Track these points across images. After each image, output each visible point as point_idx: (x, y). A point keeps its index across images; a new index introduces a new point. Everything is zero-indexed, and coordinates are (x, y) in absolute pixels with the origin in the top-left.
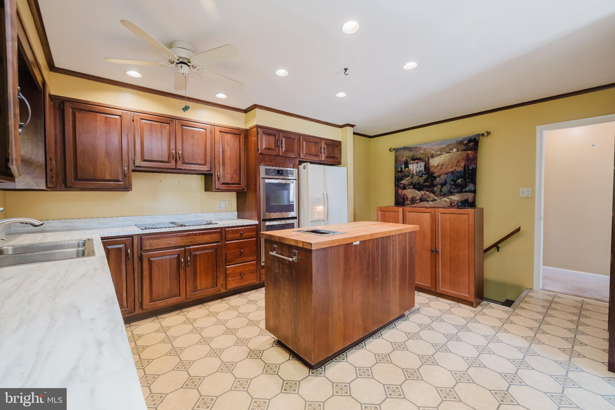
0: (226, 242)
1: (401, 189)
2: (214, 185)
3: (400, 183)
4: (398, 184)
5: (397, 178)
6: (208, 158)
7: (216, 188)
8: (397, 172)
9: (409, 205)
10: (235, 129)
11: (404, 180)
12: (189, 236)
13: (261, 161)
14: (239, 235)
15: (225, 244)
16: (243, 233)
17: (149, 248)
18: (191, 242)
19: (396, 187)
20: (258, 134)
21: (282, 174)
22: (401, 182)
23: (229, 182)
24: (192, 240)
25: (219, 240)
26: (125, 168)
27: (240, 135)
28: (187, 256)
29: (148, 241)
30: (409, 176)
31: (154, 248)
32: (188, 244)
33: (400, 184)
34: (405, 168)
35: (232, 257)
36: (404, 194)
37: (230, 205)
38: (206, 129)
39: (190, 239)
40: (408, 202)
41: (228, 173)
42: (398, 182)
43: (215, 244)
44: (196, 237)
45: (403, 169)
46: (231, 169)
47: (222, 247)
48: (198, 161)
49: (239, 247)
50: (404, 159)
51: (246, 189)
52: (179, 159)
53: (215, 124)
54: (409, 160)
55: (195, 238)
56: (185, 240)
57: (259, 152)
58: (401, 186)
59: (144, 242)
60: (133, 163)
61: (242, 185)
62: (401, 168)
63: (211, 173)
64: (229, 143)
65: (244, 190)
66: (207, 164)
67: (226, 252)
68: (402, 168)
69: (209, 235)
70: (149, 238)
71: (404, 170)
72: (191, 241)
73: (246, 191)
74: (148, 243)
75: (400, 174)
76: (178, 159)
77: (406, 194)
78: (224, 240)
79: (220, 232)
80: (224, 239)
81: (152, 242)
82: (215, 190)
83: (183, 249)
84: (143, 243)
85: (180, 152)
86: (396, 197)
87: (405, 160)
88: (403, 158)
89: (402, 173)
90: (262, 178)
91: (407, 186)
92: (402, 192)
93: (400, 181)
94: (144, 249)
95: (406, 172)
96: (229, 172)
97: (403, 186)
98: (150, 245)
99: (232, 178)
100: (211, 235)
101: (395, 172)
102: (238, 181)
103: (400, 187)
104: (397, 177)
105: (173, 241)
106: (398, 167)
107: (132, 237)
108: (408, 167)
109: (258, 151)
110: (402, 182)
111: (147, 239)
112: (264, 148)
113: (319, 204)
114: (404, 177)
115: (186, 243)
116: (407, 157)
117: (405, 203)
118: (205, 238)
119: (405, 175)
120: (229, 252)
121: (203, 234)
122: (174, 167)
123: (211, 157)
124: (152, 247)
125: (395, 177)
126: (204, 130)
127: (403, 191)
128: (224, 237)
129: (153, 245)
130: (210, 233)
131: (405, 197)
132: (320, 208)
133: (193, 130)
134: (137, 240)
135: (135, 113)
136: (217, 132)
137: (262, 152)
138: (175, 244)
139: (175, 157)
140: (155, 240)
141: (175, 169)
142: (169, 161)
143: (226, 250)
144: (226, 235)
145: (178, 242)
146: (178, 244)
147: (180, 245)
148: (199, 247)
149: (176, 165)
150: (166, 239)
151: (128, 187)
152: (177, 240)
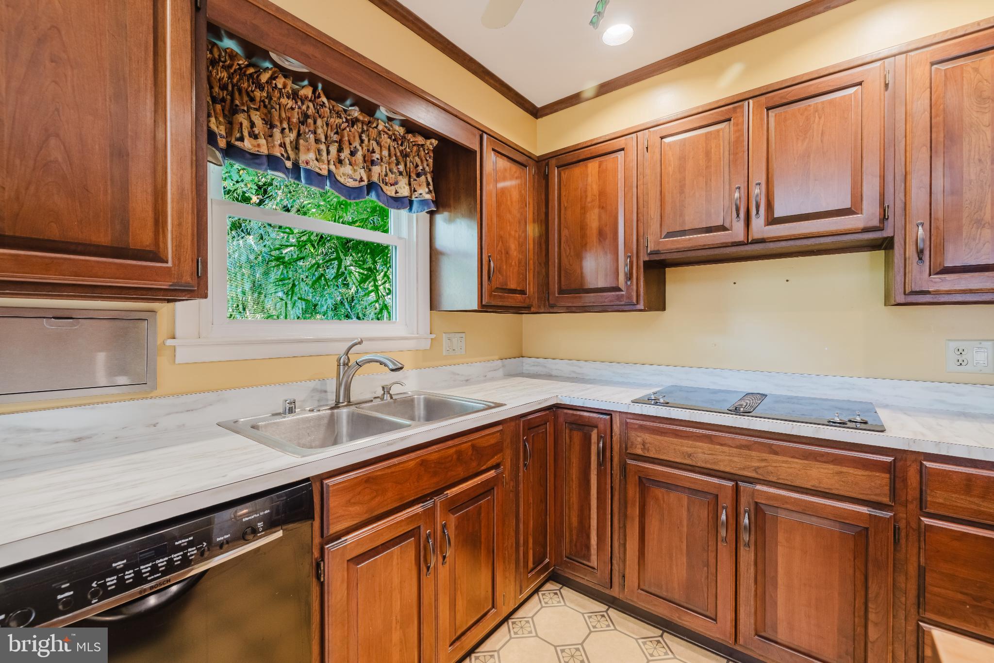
0: (926, 521)
12: (751, 449)
15: (919, 525)
17: (641, 452)
18: (760, 471)
24: (763, 464)
25: (886, 500)
28: (741, 509)
29: (639, 434)
31: (652, 455)
32: (749, 475)
39: (755, 459)
43: (864, 510)
44: (775, 457)
47: (903, 534)
52: (758, 212)
55: (776, 461)
56: (736, 459)
59: (632, 435)
60: (646, 247)
63: (887, 234)
67: (922, 560)
69: (834, 468)
72: (759, 468)
74: (639, 440)
76: (753, 211)
78: (913, 509)
79: (888, 468)
80: (915, 504)
81: (648, 437)
82: (901, 299)
83: (730, 484)
84: (629, 436)
85: (758, 191)
94: (630, 450)
98: (643, 445)
100: (845, 469)
105: (701, 450)
107: (611, 415)
115: (740, 469)
118: (814, 473)
120: (942, 568)
121: (808, 456)
122: (741, 237)
124: (647, 450)
126: (855, 91)
128: (912, 494)
129: (649, 445)
134: (619, 426)
135: (650, 130)
138: (706, 463)
139: (746, 210)
140: (653, 436)
141: (746, 244)
142: (727, 225)
143: (921, 555)
144: (924, 488)
145: (714, 457)
146: (715, 463)
147: (722, 468)
148: (788, 497)
149: (746, 232)
150: (680, 440)
151: (635, 301)
152: (711, 452)
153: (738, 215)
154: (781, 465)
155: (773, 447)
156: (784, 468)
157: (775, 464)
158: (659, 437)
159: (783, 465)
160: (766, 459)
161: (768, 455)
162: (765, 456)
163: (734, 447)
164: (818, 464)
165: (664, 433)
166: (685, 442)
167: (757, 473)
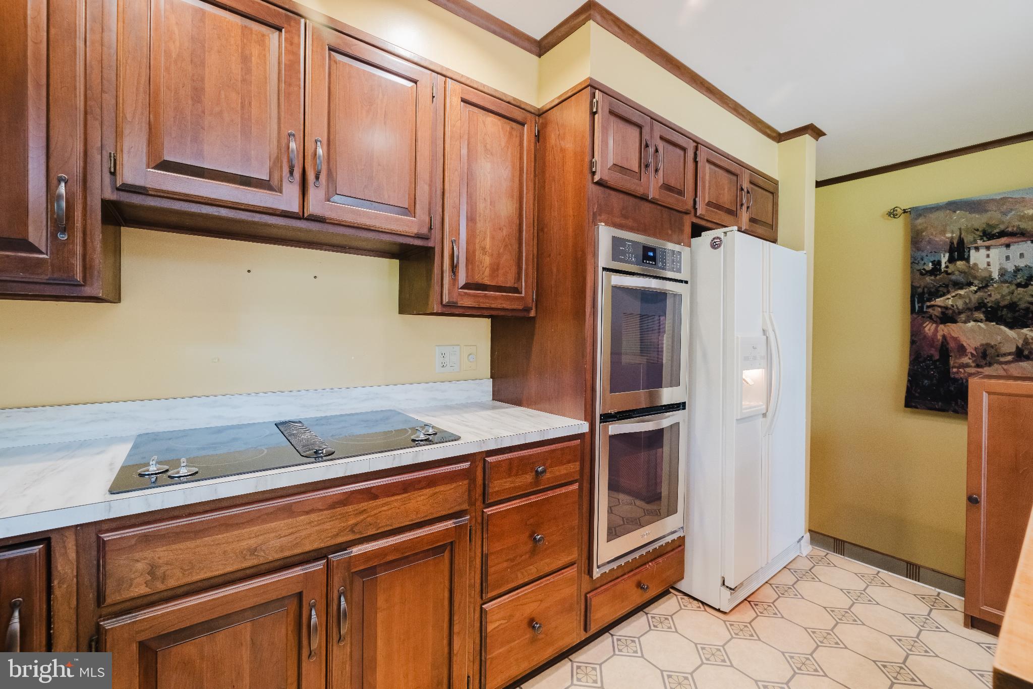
0: (489, 511)
1: (935, 322)
2: (437, 288)
3: (928, 304)
4: (921, 308)
5: (920, 290)
6: (423, 190)
7: (446, 299)
8: (918, 274)
9: (971, 366)
10: (509, 103)
11: (949, 296)
12: (345, 505)
13: (601, 211)
14: (529, 478)
15: (483, 518)
16: (544, 471)
17: (143, 590)
18: (356, 529)
19: (915, 316)
20: (595, 113)
21: (654, 259)
22: (933, 303)
23: (487, 281)
24: (361, 518)
25: (465, 506)
26: (63, 184)
27: (523, 124)
28: (336, 595)
29: (137, 555)
30: (970, 284)
31: (173, 583)
32: (340, 540)
33: (928, 307)
34: (951, 260)
35: (505, 565)
36: (944, 337)
37: (471, 360)
38: (415, 82)
39: (351, 515)
40: (966, 360)
41: (483, 249)
42: (922, 301)
43: (450, 524)
44: (374, 504)
45: (943, 265)
46: (493, 238)
47: (474, 533)
48: (386, 196)
49: (528, 523)
50: (949, 235)
51: (534, 308)
52: (317, 178)
53: (447, 69)
54: (968, 238)
56: (327, 526)
57: (597, 178)
58: (937, 312)
59: (118, 564)
60: (111, 173)
61: (523, 295)
62: (933, 262)
63: (431, 244)
64: (488, 146)
65: (528, 310)
66: (418, 211)
67: (485, 550)
68: (939, 263)
69: (428, 491)
70: (146, 539)
71: (947, 267)
72: (355, 526)
73: (532, 314)
74: (140, 566)
75: (929, 279)
76: (311, 176)
77: (954, 335)
78: (479, 503)
79: (467, 474)
80: (481, 498)
81: (162, 554)
82: (439, 308)
83: (320, 565)
84: (108, 567)
85: (320, 151)
86: (913, 342)
87: (952, 238)
88: (943, 232)
89: (938, 277)
90: (604, 269)
91: (960, 313)
92: (936, 330)
93: (929, 300)
94: (112, 597)
95: (957, 273)
96: (488, 247)
97: (943, 313)
98: (151, 574)
99: (495, 269)
101: (912, 272)
102: (513, 281)
103: (930, 317)
104: (919, 287)
105: (272, 535)
106: (922, 259)
107: (49, 541)
108: (967, 260)
109: (594, 173)
110: (939, 301)
111: (133, 542)
112: (610, 164)
113: (750, 362)
114: (947, 286)
115: (332, 537)
116: (960, 229)
117: (952, 363)
118: (412, 505)
119: (951, 280)
120: (497, 546)
121: (406, 487)
122: (295, 208)
123: (430, 186)
124: (164, 578)
125: (913, 288)
126: (410, 84)
127: (942, 326)
128: (479, 490)
130: (431, 482)
131: (952, 345)
132: (754, 375)
133: (374, 75)
134: (73, 555)
136: (454, 101)
137: (606, 178)
138: (282, 551)
139: (301, 170)
140: (174, 547)
141: (299, 219)
142: (275, 183)
143: (484, 544)
144: (487, 483)
145: (297, 535)
146: (296, 545)
147: (308, 548)
148: (388, 546)
149: (302, 201)
150: (236, 532)
151: (79, 277)
152: (290, 531)
153: (291, 173)
154: (380, 509)
155: (373, 491)
156: (384, 513)
157: (373, 513)
158: (190, 544)
159: (383, 508)
160: (365, 510)
161: (366, 504)
162: (364, 505)
163: (324, 510)
164: (416, 493)
165: (200, 531)
166: (245, 531)
167: (353, 532)
